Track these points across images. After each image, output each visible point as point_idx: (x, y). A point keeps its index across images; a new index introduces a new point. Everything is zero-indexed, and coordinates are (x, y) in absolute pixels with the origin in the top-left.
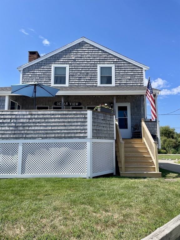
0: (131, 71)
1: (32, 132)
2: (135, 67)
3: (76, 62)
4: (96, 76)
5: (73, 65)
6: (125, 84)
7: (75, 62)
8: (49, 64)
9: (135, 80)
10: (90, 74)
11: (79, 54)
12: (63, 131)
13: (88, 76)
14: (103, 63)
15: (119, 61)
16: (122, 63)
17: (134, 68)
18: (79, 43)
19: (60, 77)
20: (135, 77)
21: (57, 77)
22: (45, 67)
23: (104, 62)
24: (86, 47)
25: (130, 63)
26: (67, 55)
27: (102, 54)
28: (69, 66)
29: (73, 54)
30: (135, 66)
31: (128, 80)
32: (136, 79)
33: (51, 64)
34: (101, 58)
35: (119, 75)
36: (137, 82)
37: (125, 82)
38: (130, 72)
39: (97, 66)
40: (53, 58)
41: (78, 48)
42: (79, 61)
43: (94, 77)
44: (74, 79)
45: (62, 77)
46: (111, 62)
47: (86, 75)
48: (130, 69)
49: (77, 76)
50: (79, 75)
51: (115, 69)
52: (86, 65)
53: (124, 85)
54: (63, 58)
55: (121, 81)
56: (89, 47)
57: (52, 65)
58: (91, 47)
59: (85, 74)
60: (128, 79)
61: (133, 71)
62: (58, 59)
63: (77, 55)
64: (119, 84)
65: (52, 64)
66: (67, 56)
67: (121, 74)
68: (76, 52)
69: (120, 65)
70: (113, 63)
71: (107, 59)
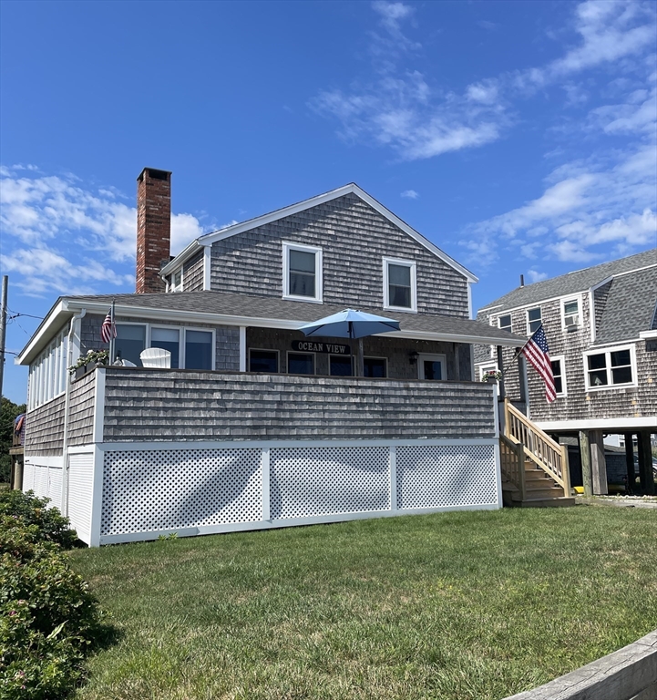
0: (447, 281)
1: (412, 424)
2: (452, 274)
3: (338, 243)
4: (380, 285)
5: (331, 250)
6: (435, 309)
7: (335, 242)
8: (276, 239)
9: (453, 303)
10: (368, 278)
11: (343, 224)
12: (459, 424)
13: (364, 283)
14: (393, 254)
15: (424, 256)
16: (430, 260)
17: (451, 276)
18: (344, 197)
19: (304, 276)
20: (453, 296)
21: (296, 275)
22: (267, 246)
23: (395, 251)
24: (358, 210)
25: (444, 264)
26: (317, 222)
27: (390, 232)
28: (324, 252)
29: (330, 221)
30: (453, 270)
31: (441, 302)
32: (456, 301)
33: (281, 239)
34: (390, 243)
35: (425, 288)
36: (457, 309)
37: (436, 306)
38: (444, 283)
39: (381, 260)
40: (286, 226)
41: (341, 209)
42: (344, 241)
43: (375, 286)
44: (334, 287)
45: (306, 276)
46: (410, 254)
47: (358, 279)
48: (444, 278)
49: (341, 279)
50: (344, 277)
51: (418, 272)
52: (360, 254)
53: (433, 312)
54: (309, 229)
55: (429, 303)
56: (365, 211)
57: (283, 242)
58: (369, 212)
59: (358, 276)
60: (441, 299)
61: (449, 281)
62: (298, 231)
63: (340, 225)
64: (426, 308)
65: (284, 239)
66: (316, 225)
67: (428, 285)
68: (338, 217)
69: (426, 265)
70: (412, 257)
71: (400, 247)
